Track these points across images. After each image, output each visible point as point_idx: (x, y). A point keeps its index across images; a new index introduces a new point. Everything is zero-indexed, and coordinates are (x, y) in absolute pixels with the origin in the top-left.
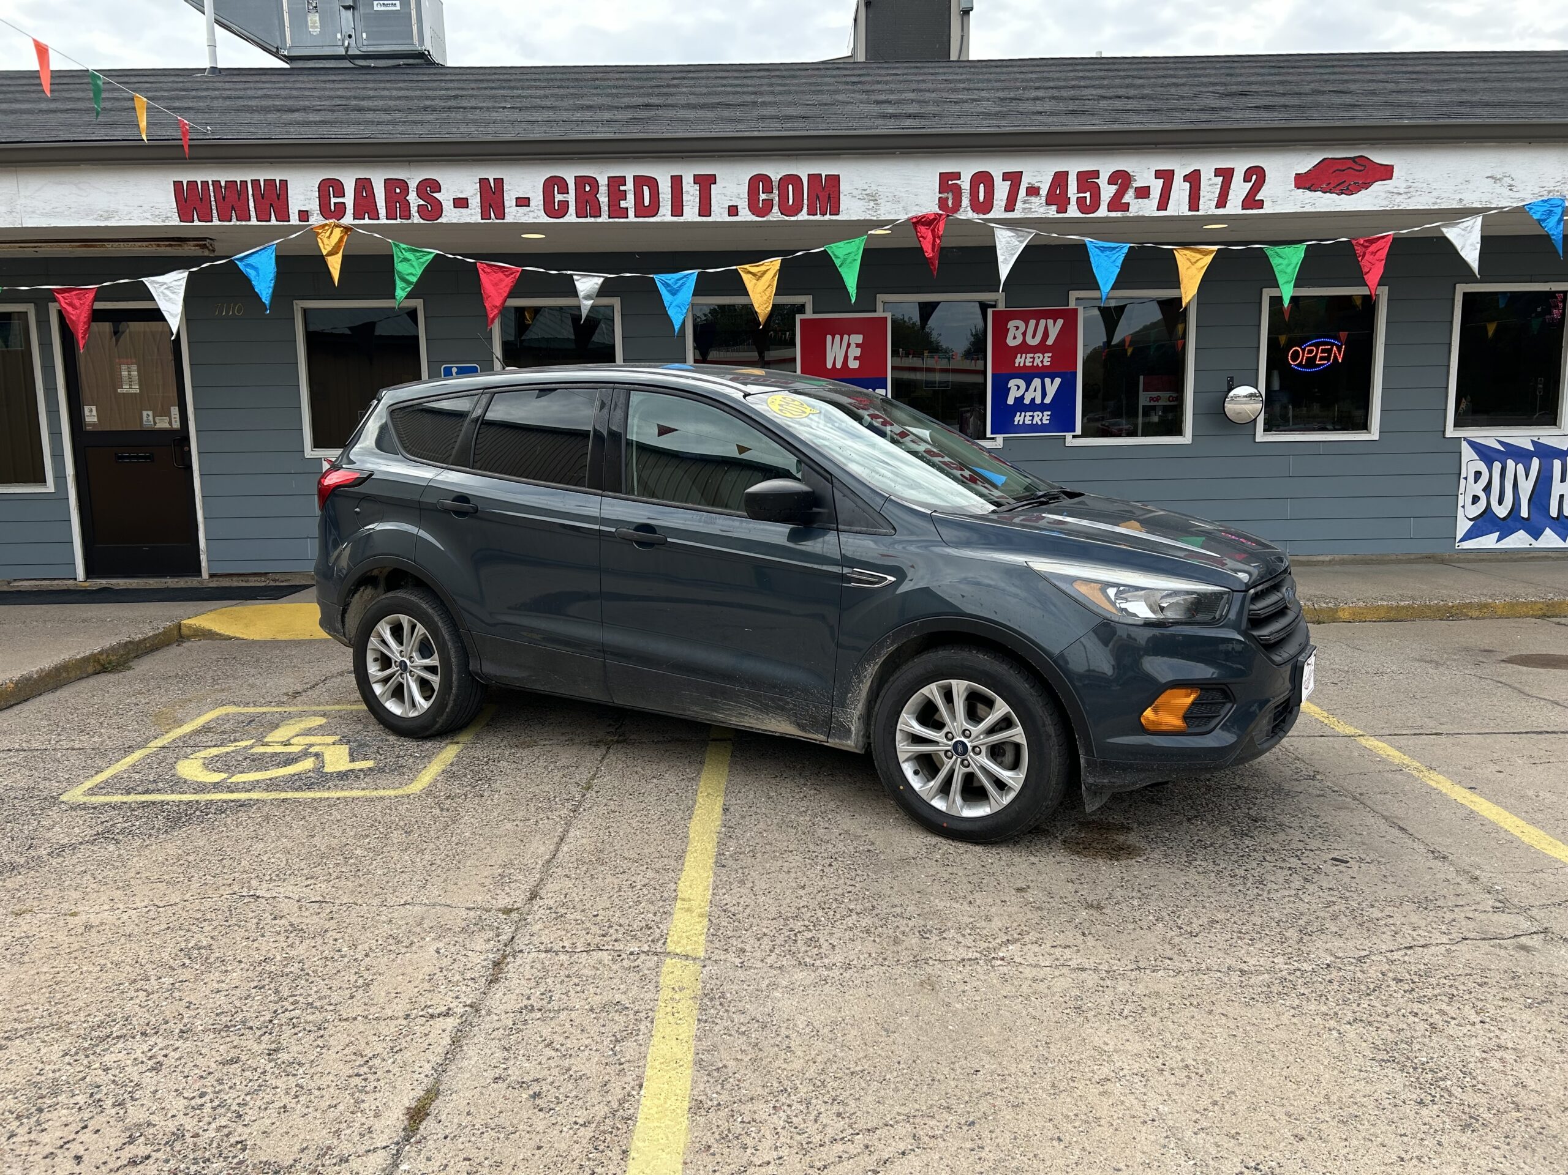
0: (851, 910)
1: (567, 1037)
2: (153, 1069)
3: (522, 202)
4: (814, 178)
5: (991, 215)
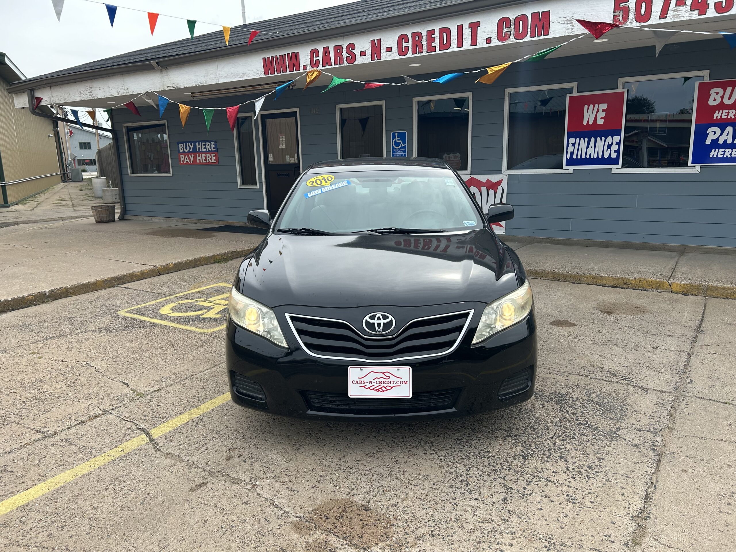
3: (389, 49)
4: (535, 15)
5: (649, 23)
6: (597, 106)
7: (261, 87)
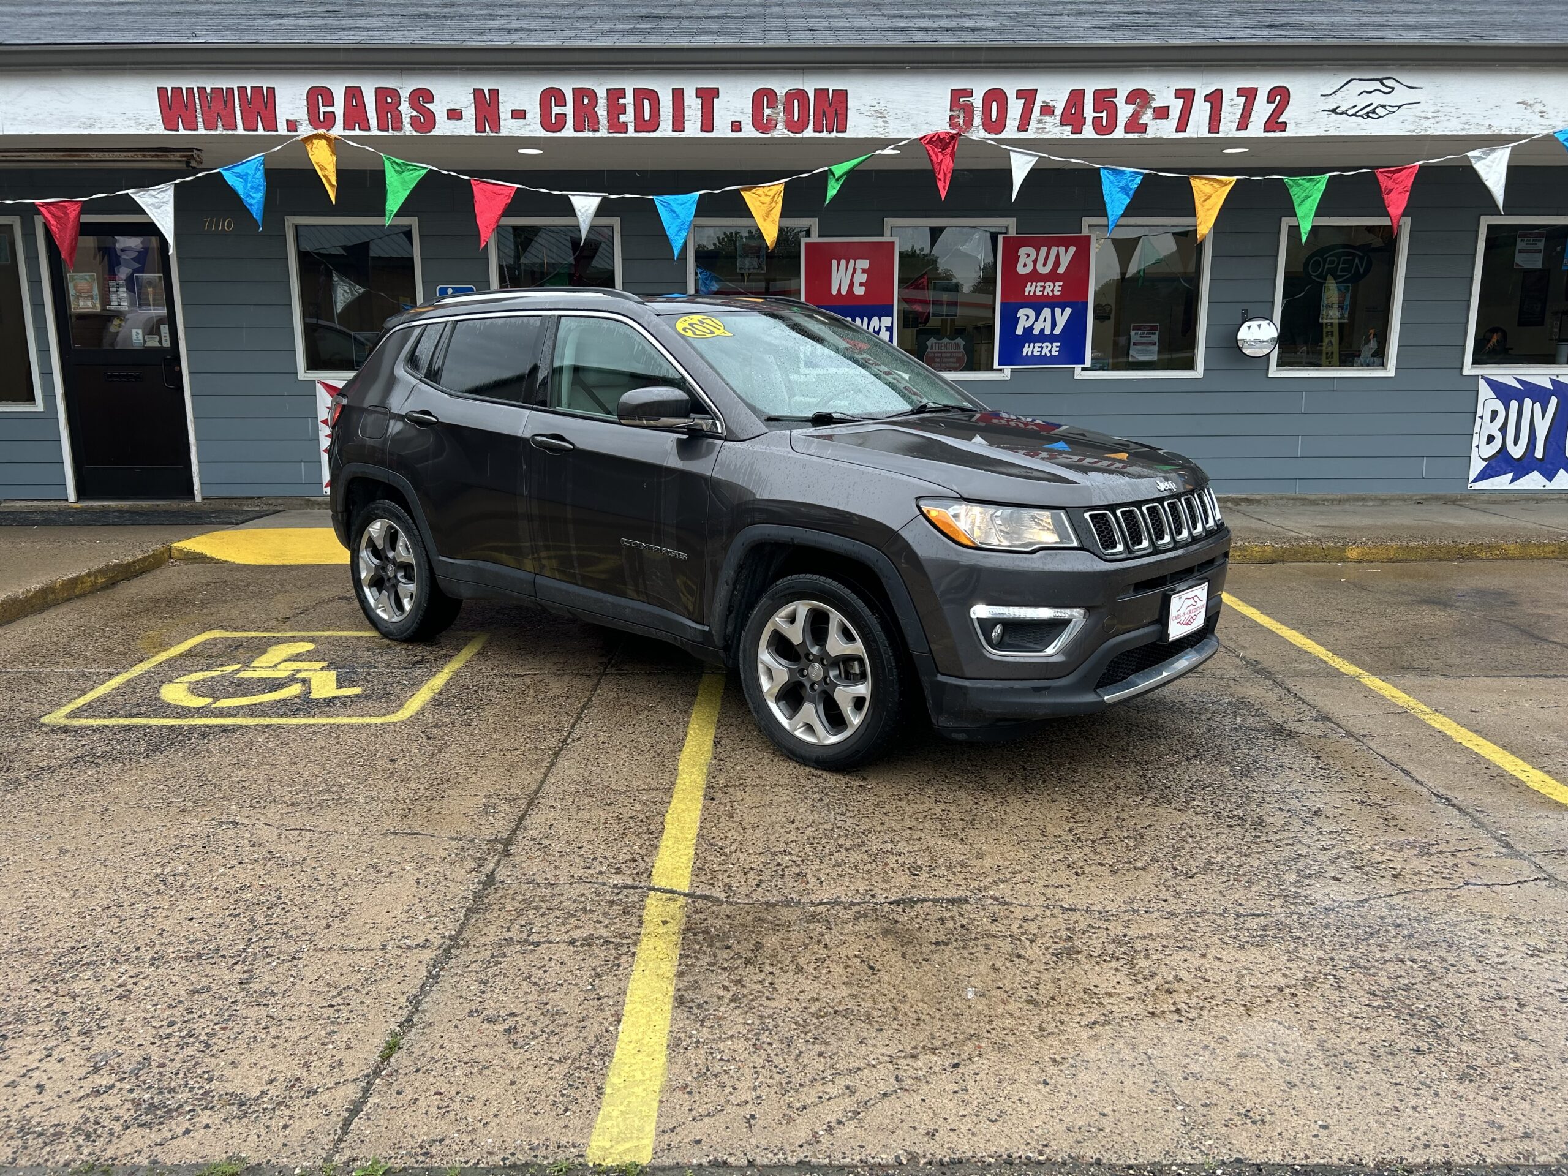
0: (841, 846)
1: (545, 971)
2: (120, 997)
3: (519, 114)
4: (821, 94)
5: (1004, 135)
6: (852, 262)
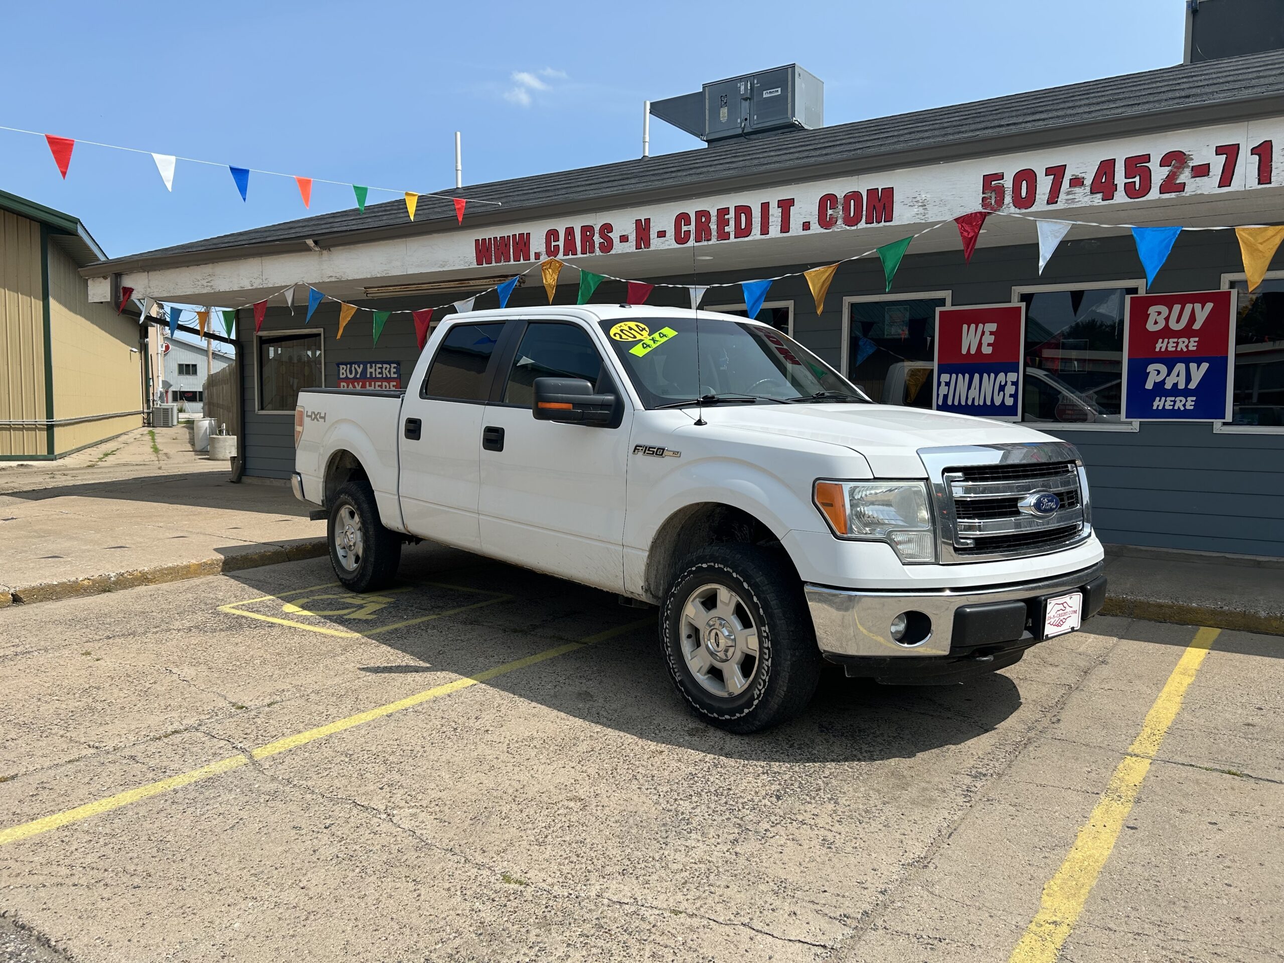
3: (662, 234)
4: (872, 192)
5: (1033, 209)
6: (981, 326)
7: (471, 283)
